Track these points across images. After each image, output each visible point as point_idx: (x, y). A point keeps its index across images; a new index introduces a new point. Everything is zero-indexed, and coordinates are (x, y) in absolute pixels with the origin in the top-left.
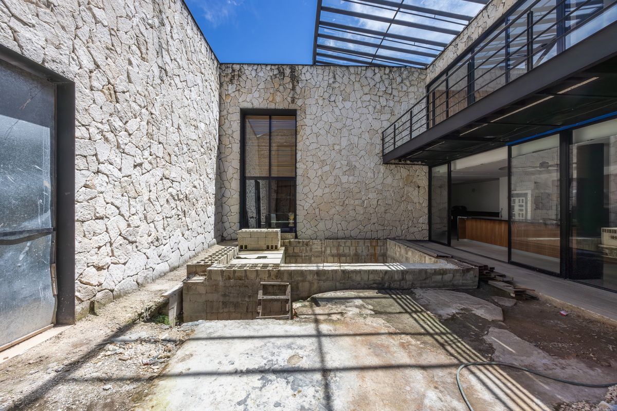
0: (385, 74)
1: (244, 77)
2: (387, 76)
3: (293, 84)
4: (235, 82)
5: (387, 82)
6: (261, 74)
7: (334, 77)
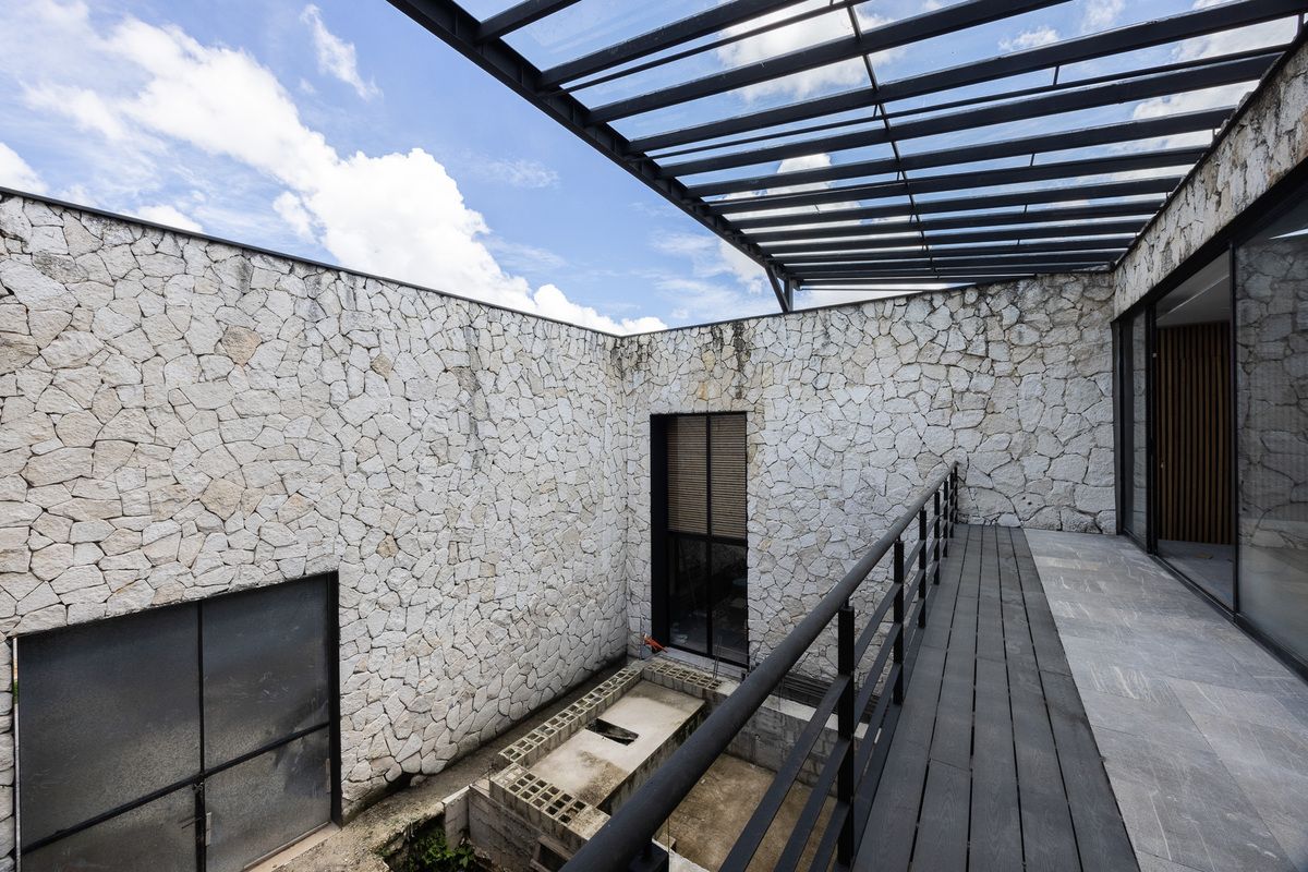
0: (964, 305)
1: (656, 355)
2: (970, 311)
3: (739, 360)
4: (643, 366)
5: (970, 328)
6: (683, 347)
7: (826, 334)
